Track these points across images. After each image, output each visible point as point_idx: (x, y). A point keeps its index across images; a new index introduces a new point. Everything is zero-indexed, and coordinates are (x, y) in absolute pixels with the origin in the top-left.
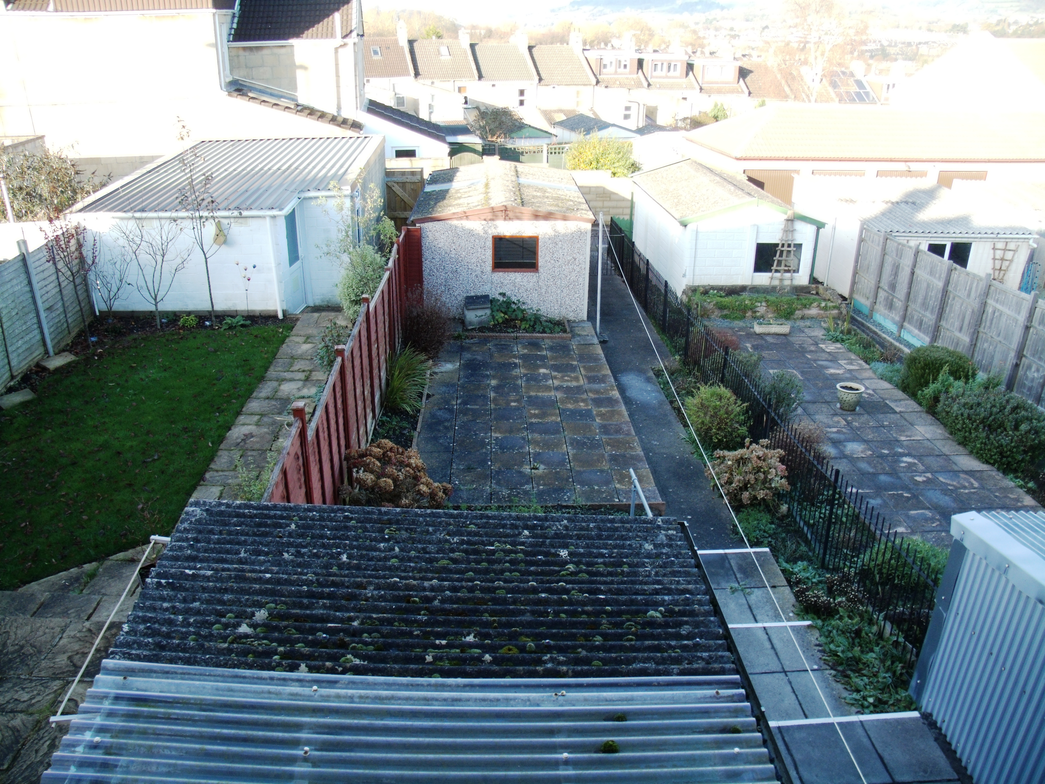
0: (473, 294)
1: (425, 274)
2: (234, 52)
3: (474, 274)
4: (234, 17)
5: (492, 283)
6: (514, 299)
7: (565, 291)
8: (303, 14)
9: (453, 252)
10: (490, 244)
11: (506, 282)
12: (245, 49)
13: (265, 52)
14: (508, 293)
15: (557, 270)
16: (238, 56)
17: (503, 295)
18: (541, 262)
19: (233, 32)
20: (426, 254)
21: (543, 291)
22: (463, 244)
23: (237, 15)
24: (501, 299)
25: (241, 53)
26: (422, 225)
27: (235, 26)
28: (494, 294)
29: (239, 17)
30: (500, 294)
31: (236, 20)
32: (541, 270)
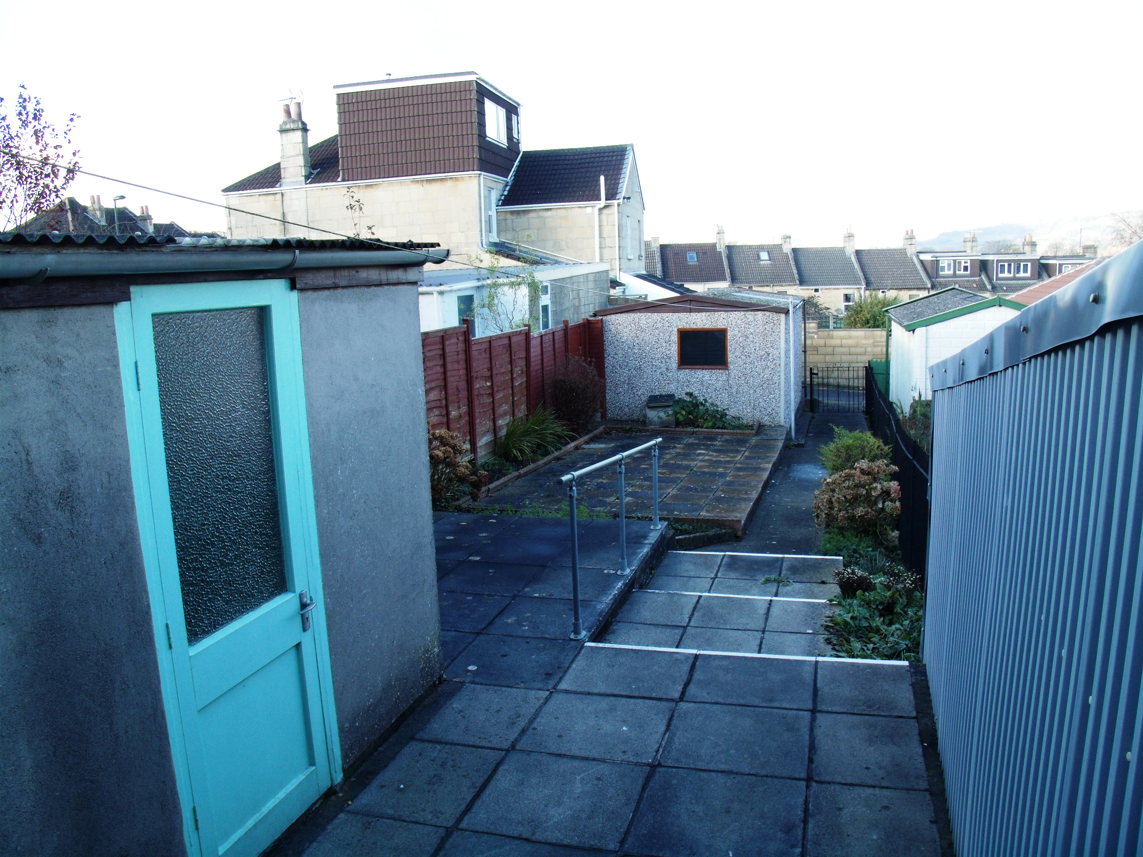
0: (657, 393)
1: (608, 371)
2: (502, 216)
3: (659, 371)
4: (506, 186)
5: (678, 381)
6: (701, 399)
7: (758, 391)
8: (573, 180)
9: (637, 347)
10: (675, 338)
11: (693, 380)
12: (512, 213)
13: (532, 215)
14: (696, 393)
15: (748, 366)
16: (506, 220)
17: (690, 394)
18: (730, 357)
19: (503, 198)
20: (609, 349)
21: (734, 390)
22: (647, 338)
23: (510, 184)
24: (688, 399)
25: (509, 216)
26: (604, 318)
27: (506, 193)
28: (680, 394)
29: (511, 186)
30: (687, 394)
31: (508, 188)
32: (731, 367)
